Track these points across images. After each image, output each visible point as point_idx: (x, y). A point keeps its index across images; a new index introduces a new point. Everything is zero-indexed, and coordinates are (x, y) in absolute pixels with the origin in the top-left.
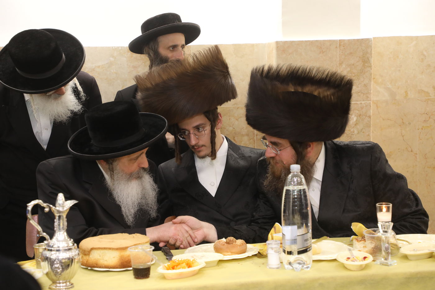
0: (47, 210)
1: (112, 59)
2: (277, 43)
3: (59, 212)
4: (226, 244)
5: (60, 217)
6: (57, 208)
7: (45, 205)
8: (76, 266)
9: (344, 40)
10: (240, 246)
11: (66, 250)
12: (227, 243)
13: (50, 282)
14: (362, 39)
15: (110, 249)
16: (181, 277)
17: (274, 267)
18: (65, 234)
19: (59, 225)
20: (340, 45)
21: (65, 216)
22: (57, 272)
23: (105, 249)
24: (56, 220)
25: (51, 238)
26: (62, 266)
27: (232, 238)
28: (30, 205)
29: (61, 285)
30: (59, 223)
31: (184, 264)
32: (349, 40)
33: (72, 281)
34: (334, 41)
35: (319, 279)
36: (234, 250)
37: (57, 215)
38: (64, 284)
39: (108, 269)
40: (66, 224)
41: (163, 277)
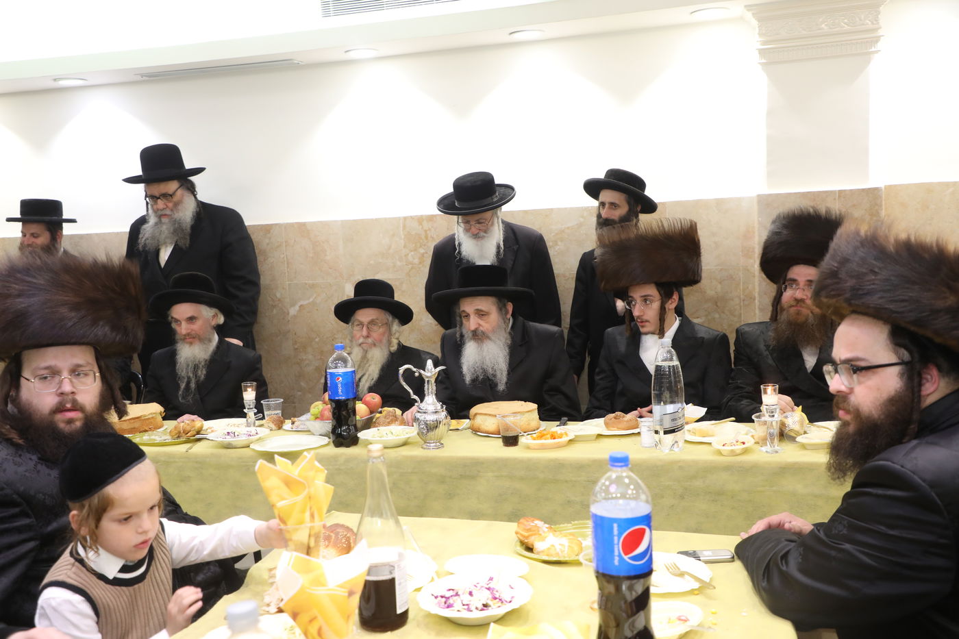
0: (417, 374)
1: (582, 220)
2: (759, 196)
3: (427, 377)
4: (613, 419)
5: (428, 381)
6: (426, 374)
7: (415, 370)
8: (442, 428)
9: (845, 191)
10: (627, 421)
11: (434, 412)
12: (615, 418)
13: (423, 442)
14: (869, 189)
15: (490, 415)
16: (543, 448)
17: (646, 446)
18: (434, 397)
19: (428, 389)
20: (839, 197)
21: (433, 381)
22: (423, 433)
23: (486, 414)
24: (426, 384)
25: (422, 401)
26: (427, 427)
27: (618, 413)
28: (402, 370)
29: (432, 445)
30: (428, 387)
31: (549, 436)
32: (851, 190)
33: (442, 442)
34: (831, 192)
35: (679, 461)
36: (620, 426)
37: (426, 380)
38: (434, 444)
39: (488, 435)
40: (435, 388)
41: (528, 447)
